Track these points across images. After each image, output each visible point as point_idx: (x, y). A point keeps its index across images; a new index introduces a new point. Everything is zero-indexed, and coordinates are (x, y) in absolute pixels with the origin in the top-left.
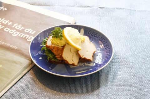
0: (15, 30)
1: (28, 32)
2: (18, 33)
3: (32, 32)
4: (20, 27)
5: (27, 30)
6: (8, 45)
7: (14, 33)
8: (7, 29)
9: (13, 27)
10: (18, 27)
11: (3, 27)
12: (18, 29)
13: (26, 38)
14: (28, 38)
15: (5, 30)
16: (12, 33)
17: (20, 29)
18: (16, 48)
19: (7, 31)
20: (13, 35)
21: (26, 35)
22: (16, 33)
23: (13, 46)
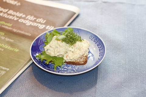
0: (28, 21)
1: (39, 21)
2: (31, 23)
3: (43, 21)
4: (32, 18)
5: (39, 20)
6: (23, 32)
7: (28, 23)
8: (21, 20)
9: (27, 18)
10: (31, 18)
11: (18, 19)
12: (31, 19)
13: (38, 26)
14: (40, 27)
15: (20, 21)
16: (26, 23)
17: (33, 20)
18: (30, 35)
19: (22, 21)
20: (27, 24)
21: (38, 24)
22: (30, 23)
23: (27, 34)
